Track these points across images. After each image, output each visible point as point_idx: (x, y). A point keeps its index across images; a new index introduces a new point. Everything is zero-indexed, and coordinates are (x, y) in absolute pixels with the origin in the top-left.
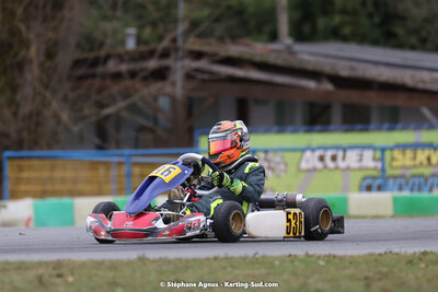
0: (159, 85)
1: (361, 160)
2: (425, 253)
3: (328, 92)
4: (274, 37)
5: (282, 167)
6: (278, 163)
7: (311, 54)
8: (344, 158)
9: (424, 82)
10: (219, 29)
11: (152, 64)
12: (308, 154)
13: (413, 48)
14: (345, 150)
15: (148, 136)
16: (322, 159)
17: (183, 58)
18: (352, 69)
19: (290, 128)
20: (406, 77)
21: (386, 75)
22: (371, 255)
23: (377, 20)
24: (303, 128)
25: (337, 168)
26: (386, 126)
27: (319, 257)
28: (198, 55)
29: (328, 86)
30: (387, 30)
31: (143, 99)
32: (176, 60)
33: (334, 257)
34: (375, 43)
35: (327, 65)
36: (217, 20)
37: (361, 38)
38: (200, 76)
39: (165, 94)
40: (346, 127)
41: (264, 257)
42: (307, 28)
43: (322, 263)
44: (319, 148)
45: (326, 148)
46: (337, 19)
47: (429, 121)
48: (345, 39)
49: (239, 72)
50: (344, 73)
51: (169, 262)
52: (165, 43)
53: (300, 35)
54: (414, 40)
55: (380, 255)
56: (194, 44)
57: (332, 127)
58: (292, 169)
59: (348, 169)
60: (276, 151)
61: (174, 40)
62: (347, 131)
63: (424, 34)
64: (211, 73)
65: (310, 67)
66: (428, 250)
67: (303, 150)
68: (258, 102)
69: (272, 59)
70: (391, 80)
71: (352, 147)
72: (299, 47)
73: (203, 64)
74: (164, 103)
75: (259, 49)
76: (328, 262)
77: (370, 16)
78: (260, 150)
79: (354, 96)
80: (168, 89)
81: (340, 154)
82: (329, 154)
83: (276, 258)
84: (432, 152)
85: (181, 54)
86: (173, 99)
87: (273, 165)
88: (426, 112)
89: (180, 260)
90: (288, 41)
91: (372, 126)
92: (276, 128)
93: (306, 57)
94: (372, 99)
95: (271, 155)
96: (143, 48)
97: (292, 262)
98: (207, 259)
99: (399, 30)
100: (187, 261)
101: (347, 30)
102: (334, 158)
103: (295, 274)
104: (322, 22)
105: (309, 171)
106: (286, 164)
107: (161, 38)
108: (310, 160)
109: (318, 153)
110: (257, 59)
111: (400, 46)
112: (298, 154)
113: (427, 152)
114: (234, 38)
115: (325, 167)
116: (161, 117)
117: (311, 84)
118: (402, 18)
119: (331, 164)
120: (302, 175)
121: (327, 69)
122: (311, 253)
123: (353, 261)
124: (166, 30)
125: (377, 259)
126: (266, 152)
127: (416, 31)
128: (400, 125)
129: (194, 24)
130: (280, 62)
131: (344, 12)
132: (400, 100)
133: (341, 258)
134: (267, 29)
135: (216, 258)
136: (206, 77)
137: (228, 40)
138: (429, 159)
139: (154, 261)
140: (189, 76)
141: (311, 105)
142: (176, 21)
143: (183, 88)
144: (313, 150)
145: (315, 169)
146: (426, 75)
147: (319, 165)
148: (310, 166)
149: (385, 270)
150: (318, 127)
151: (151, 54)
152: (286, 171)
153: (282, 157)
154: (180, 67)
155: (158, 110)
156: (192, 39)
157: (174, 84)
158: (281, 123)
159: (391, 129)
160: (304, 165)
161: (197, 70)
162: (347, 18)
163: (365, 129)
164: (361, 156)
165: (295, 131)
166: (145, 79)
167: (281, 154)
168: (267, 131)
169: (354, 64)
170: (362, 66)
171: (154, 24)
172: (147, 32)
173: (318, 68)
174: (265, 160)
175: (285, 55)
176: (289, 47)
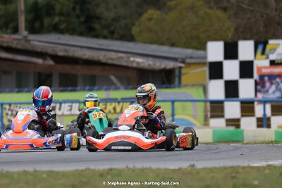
1: (71, 110)
2: (111, 169)
3: (50, 66)
4: (16, 30)
8: (60, 109)
9: (112, 59)
13: (105, 37)
14: (61, 104)
18: (66, 51)
19: (26, 89)
20: (100, 56)
21: (87, 54)
23: (82, 19)
26: (88, 88)
29: (51, 62)
30: (89, 26)
33: (53, 172)
34: (81, 34)
35: (50, 49)
37: (72, 31)
40: (61, 89)
42: (37, 25)
46: (57, 19)
47: (115, 84)
48: (62, 32)
50: (60, 54)
53: (33, 30)
54: (106, 32)
59: (63, 115)
60: (16, 104)
62: (62, 91)
63: (112, 28)
65: (39, 50)
68: (5, 72)
69: (14, 45)
70: (91, 58)
71: (65, 102)
72: (32, 37)
75: (7, 38)
77: (78, 17)
78: (6, 104)
79: (67, 68)
81: (58, 105)
83: (15, 173)
84: (117, 104)
87: (14, 113)
88: (113, 78)
90: (25, 33)
91: (79, 88)
92: (17, 90)
93: (36, 43)
94: (79, 70)
95: (13, 107)
97: (25, 175)
99: (97, 26)
101: (63, 26)
104: (47, 21)
110: (5, 45)
111: (97, 36)
113: (114, 104)
117: (40, 61)
118: (99, 18)
121: (50, 51)
126: (10, 105)
127: (107, 27)
128: (96, 88)
130: (20, 47)
131: (61, 14)
132: (97, 71)
134: (11, 25)
138: (114, 109)
141: (40, 74)
146: (113, 55)
158: (20, 87)
159: (90, 90)
162: (63, 18)
163: (75, 90)
164: (71, 106)
165: (28, 92)
167: (19, 106)
168: (11, 91)
169: (67, 48)
170: (73, 48)
173: (43, 51)
174: (9, 110)
175: (23, 42)
176: (25, 37)
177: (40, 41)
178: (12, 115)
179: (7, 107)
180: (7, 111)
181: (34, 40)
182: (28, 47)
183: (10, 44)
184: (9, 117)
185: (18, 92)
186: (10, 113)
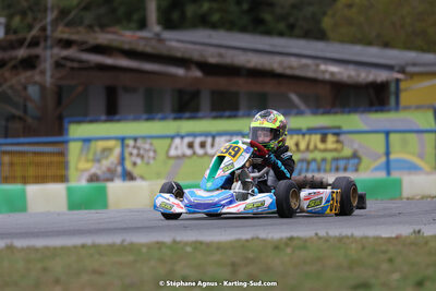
0: (29, 73)
2: (291, 239)
3: (196, 79)
4: (143, 25)
5: (151, 154)
6: (148, 151)
7: (178, 41)
8: (213, 145)
9: (291, 68)
10: (89, 17)
11: (22, 53)
12: (177, 141)
13: (281, 34)
14: (214, 137)
15: (18, 125)
16: (191, 145)
17: (52, 47)
18: (221, 55)
19: (160, 115)
20: (275, 63)
21: (254, 61)
22: (238, 240)
23: (245, 7)
24: (173, 115)
25: (206, 154)
27: (186, 244)
28: (67, 44)
29: (198, 73)
30: (256, 16)
31: (11, 87)
32: (45, 48)
33: (201, 243)
34: (243, 30)
35: (195, 52)
36: (86, 8)
37: (230, 25)
38: (69, 64)
39: (35, 83)
40: (214, 114)
41: (132, 244)
42: (175, 16)
43: (189, 249)
44: (188, 135)
45: (195, 135)
46: (206, 6)
47: (297, 107)
48: (214, 26)
49: (109, 61)
50: (212, 60)
51: (36, 250)
52: (34, 32)
53: (169, 23)
54: (282, 26)
55: (247, 241)
56: (63, 32)
57: (200, 114)
58: (161, 156)
60: (144, 138)
61: (44, 29)
62: (215, 118)
63: (292, 20)
64: (80, 61)
65: (179, 55)
66: (295, 234)
67: (173, 138)
68: (127, 90)
69: (141, 47)
70: (259, 66)
71: (221, 134)
72: (167, 35)
73: (71, 52)
74: (33, 91)
75: (127, 37)
76: (195, 248)
78: (130, 138)
79: (222, 83)
80: (37, 78)
81: (209, 140)
82: (198, 141)
83: (142, 245)
84: (300, 137)
85: (49, 43)
86: (43, 88)
87: (142, 152)
88: (294, 97)
89: (47, 248)
90: (157, 29)
91: (241, 113)
92: (145, 116)
93: (174, 44)
94: (241, 85)
95: (139, 143)
96: (13, 37)
97: (160, 249)
98: (75, 247)
99: (267, 17)
100: (55, 248)
101: (216, 17)
102: (203, 145)
103: (162, 260)
104: (190, 10)
105: (177, 157)
106: (155, 151)
107: (30, 27)
108: (179, 147)
109: (187, 140)
110: (126, 47)
111: (268, 33)
112: (168, 141)
113: (295, 138)
114: (103, 27)
115: (194, 153)
116: (30, 105)
117: (180, 72)
118: (270, 5)
119: (200, 151)
120: (172, 162)
121: (196, 56)
122: (178, 239)
123: (219, 247)
124: (35, 19)
125: (243, 245)
126: (135, 139)
127: (283, 18)
129: (63, 13)
130: (148, 50)
132: (268, 87)
133: (208, 245)
134: (136, 17)
135: (83, 246)
136: (76, 65)
137: (97, 29)
138: (297, 145)
139: (22, 249)
140: (58, 65)
141: (181, 92)
142: (45, 10)
143: (52, 77)
144: (182, 137)
145: (184, 156)
146: (294, 61)
147: (188, 152)
148: (179, 153)
149: (251, 255)
150: (187, 115)
151: (20, 43)
152: (154, 158)
153: (151, 144)
154: (49, 55)
155: (27, 99)
156: (60, 28)
157: (43, 73)
158: (150, 111)
160: (173, 152)
161: (65, 58)
162: (215, 5)
163: (234, 117)
165: (164, 119)
166: (15, 67)
167: (149, 141)
168: (136, 119)
169: (223, 51)
170: (230, 53)
171: (23, 14)
172: (17, 20)
173: (187, 56)
174: (134, 147)
175: (154, 43)
176: (157, 35)
177: (180, 41)
178: (138, 155)
179: (131, 143)
180: (130, 149)
181: (171, 40)
182: (162, 50)
183: (134, 46)
184: (134, 159)
185: (148, 119)
186: (135, 152)
